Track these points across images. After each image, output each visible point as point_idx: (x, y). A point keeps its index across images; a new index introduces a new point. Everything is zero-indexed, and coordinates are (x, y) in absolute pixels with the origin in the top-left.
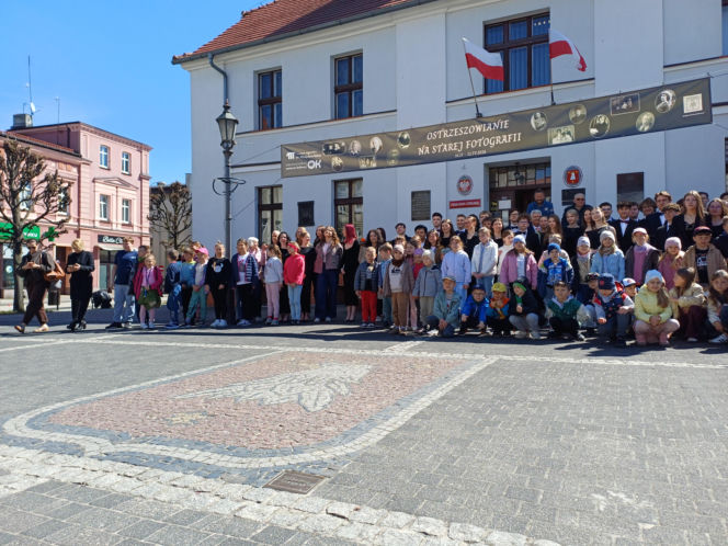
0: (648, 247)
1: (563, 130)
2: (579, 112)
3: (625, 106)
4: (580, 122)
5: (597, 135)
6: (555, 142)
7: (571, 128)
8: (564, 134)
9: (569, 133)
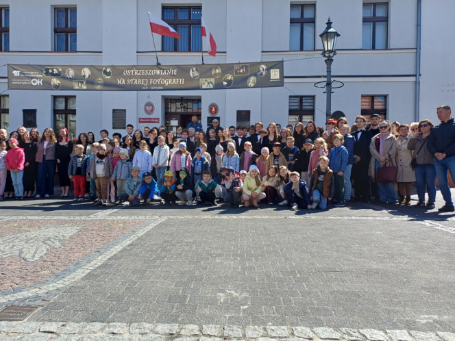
0: (252, 152)
1: (209, 80)
2: (217, 71)
3: (241, 71)
4: (218, 77)
5: (227, 85)
6: (204, 87)
7: (213, 80)
8: (209, 83)
9: (212, 83)
